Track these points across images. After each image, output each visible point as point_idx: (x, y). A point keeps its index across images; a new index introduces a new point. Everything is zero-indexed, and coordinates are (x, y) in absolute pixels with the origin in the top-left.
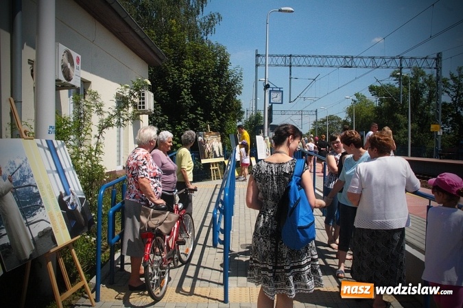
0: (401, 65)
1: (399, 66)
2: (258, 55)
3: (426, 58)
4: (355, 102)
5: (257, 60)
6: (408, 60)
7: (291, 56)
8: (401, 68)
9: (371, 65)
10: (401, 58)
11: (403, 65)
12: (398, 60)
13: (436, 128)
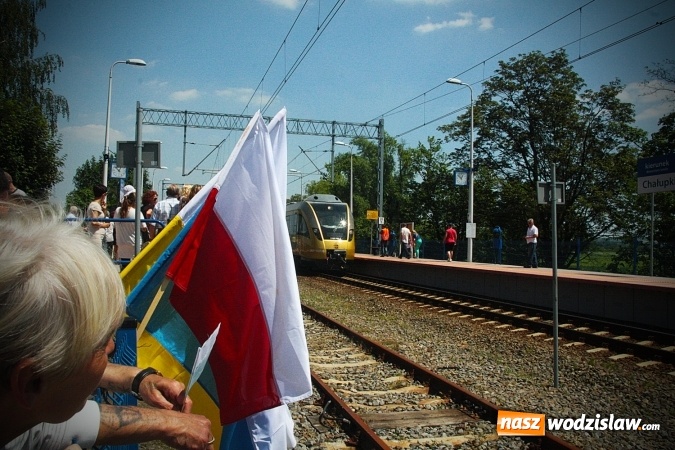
0: (333, 131)
1: (331, 133)
3: (365, 125)
6: (342, 127)
7: (186, 112)
8: (333, 136)
9: (295, 130)
10: (334, 123)
11: (336, 133)
12: (330, 125)
13: (373, 215)
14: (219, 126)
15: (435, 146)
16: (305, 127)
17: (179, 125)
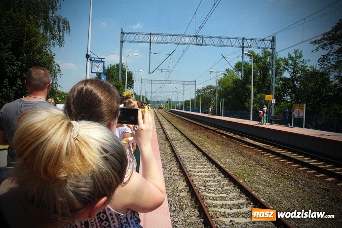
0: (243, 44)
1: (241, 45)
2: (122, 33)
3: (263, 40)
4: (226, 75)
5: (121, 37)
6: (249, 41)
7: (151, 34)
8: (243, 47)
9: (218, 44)
10: (243, 39)
11: (245, 45)
12: (241, 41)
13: (269, 98)
14: (171, 42)
15: (299, 55)
16: (225, 41)
17: (147, 42)
